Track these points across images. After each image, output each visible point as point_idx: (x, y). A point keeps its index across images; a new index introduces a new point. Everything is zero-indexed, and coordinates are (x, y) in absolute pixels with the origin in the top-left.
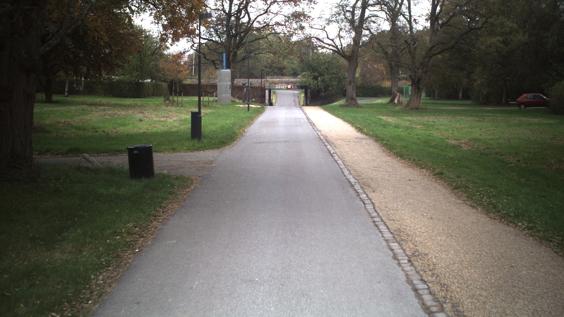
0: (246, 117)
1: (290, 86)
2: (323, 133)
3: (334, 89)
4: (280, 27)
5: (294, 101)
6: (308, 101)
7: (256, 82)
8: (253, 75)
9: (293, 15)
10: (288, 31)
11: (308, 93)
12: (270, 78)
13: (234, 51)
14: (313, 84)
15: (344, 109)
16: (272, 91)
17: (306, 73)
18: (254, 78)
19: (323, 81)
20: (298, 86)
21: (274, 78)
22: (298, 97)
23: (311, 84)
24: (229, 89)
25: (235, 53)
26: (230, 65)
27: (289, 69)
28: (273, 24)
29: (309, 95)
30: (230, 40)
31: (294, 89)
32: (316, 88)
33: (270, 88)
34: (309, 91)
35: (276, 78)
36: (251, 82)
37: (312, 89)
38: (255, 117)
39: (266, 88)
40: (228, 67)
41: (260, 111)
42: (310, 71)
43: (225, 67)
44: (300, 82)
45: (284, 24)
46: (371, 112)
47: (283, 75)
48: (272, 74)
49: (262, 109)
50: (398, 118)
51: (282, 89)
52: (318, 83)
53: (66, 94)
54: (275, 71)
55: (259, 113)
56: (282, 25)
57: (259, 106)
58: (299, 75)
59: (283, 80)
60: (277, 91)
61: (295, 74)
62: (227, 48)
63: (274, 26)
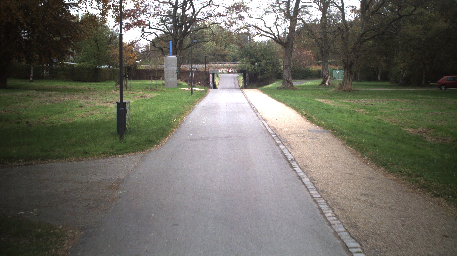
0: (188, 102)
1: (231, 70)
2: (269, 123)
3: (269, 72)
4: (222, 17)
5: (235, 83)
6: (247, 83)
7: (201, 67)
8: (199, 61)
9: (233, 7)
10: (229, 21)
11: (247, 76)
12: (214, 64)
13: (180, 39)
14: (251, 69)
15: (281, 92)
16: (215, 74)
17: (245, 59)
18: (199, 64)
19: (259, 66)
20: (238, 71)
21: (217, 64)
22: (238, 80)
23: (249, 69)
24: (175, 73)
25: (181, 42)
26: (177, 52)
27: (230, 56)
28: (215, 15)
29: (247, 78)
30: (177, 29)
31: (234, 73)
32: (253, 72)
33: (214, 72)
34: (247, 74)
35: (219, 64)
36: (197, 67)
37: (250, 73)
38: (197, 102)
39: (210, 72)
40: (175, 53)
41: (203, 95)
42: (248, 57)
43: (171, 53)
44: (240, 67)
45: (226, 15)
46: (307, 94)
47: (225, 61)
48: (215, 60)
49: (205, 92)
50: (335, 101)
51: (224, 73)
52: (255, 67)
53: (31, 79)
54: (218, 57)
55: (202, 97)
56: (224, 16)
57: (203, 90)
58: (238, 61)
59: (225, 65)
60: (220, 74)
61: (235, 60)
62: (174, 37)
63: (217, 16)
